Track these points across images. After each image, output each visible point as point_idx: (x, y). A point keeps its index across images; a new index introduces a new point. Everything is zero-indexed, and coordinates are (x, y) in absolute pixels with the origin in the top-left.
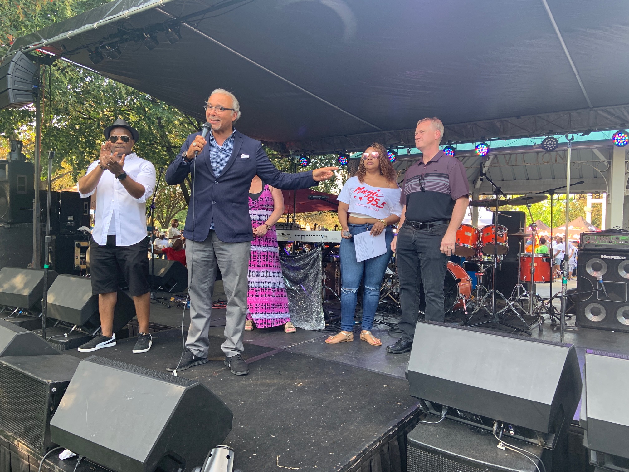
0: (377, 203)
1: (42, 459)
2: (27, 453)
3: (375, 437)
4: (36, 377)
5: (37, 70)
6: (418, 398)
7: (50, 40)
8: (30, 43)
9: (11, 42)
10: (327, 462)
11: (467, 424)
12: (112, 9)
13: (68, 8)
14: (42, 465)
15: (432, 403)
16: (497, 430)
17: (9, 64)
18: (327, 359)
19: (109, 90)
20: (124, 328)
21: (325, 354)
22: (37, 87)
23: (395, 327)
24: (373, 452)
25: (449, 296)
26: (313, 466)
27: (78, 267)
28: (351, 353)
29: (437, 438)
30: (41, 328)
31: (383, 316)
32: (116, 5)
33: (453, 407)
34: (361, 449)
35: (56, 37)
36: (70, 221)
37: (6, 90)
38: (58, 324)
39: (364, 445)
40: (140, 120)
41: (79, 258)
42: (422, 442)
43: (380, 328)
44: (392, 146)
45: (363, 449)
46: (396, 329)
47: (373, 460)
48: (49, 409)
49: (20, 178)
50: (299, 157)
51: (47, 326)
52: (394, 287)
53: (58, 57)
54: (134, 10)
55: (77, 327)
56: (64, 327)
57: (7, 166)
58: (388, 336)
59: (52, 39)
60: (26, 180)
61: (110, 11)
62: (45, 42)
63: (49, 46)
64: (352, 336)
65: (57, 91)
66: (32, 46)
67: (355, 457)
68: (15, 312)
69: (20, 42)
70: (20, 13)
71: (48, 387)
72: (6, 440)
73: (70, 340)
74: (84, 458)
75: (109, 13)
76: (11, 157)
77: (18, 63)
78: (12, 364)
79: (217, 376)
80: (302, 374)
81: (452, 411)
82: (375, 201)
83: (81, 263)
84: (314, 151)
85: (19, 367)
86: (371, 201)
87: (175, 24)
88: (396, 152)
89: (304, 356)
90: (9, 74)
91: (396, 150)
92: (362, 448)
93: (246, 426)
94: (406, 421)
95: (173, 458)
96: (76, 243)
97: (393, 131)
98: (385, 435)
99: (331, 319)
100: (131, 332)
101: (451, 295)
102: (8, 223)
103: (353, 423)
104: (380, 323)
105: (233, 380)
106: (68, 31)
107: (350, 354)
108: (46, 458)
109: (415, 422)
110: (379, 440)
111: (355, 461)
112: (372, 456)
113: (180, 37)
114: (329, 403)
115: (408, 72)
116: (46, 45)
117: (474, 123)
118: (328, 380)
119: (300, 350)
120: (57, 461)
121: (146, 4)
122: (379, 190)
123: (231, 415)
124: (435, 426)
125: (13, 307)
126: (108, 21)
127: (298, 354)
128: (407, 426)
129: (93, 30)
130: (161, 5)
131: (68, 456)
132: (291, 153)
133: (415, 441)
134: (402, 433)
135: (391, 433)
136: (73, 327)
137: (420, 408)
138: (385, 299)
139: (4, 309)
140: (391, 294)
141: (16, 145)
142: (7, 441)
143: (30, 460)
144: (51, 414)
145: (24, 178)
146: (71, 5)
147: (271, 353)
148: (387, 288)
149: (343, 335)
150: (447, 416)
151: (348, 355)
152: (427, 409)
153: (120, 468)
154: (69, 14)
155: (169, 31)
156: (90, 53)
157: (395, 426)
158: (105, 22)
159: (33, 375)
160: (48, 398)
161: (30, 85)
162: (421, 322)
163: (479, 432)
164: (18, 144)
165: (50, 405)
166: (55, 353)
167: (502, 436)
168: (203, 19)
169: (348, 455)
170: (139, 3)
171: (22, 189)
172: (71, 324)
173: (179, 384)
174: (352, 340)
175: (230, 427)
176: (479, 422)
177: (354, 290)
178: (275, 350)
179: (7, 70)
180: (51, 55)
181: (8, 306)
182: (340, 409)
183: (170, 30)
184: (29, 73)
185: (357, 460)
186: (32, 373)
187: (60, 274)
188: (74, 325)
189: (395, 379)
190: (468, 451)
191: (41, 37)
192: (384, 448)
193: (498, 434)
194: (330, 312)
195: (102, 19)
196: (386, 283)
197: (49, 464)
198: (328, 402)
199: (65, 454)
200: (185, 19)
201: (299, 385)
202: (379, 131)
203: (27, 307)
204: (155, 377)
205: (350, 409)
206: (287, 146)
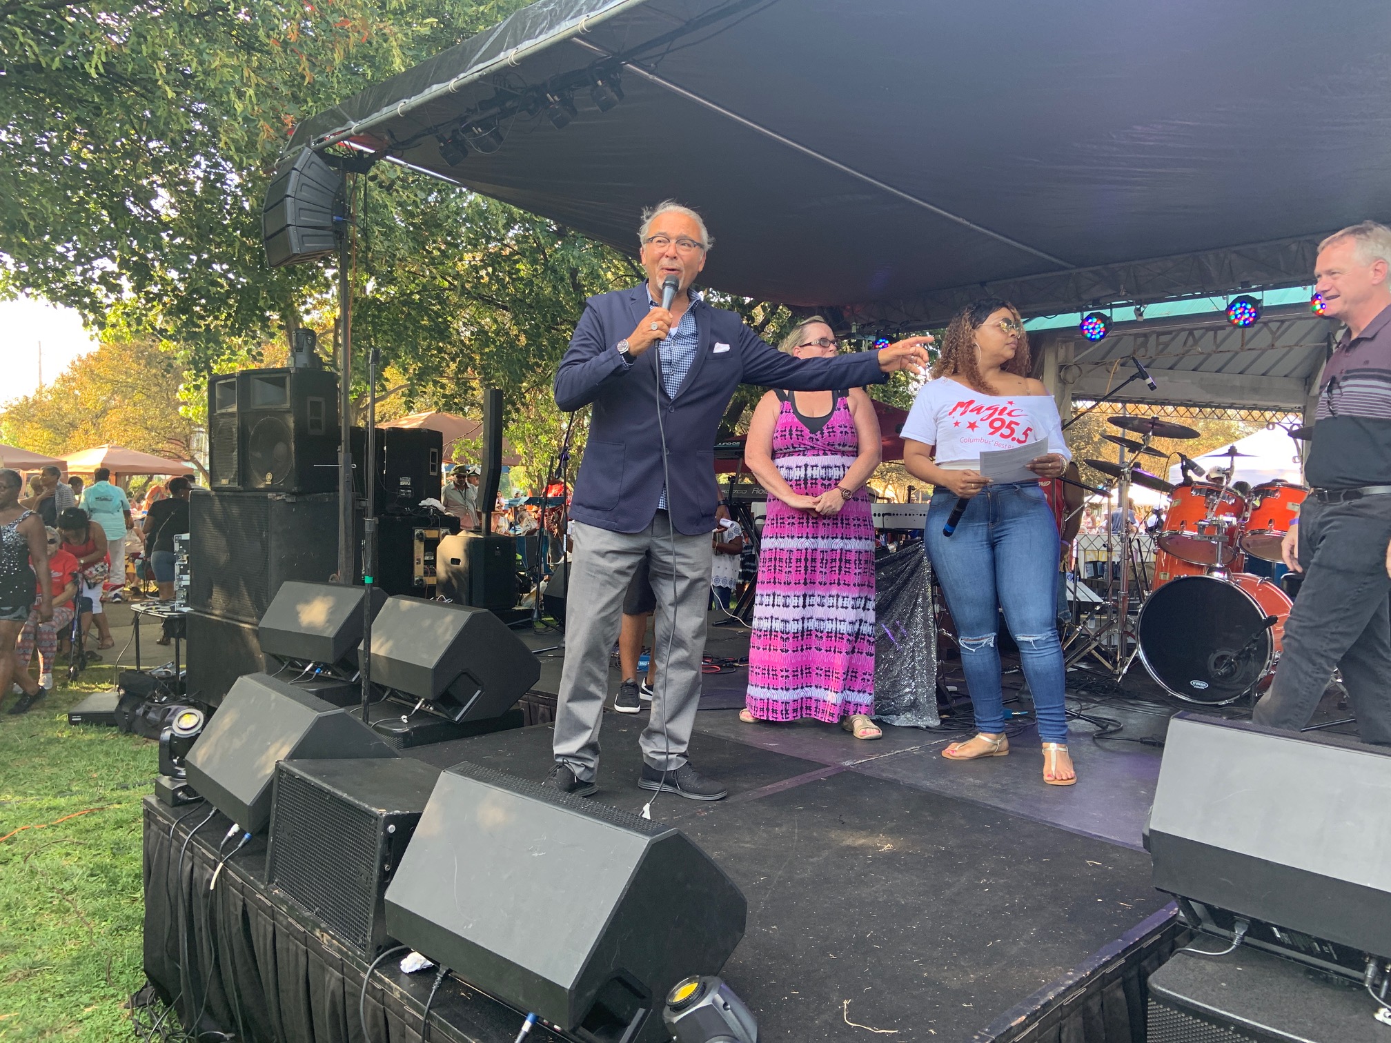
0: (1013, 431)
1: (368, 969)
2: (338, 956)
3: (1070, 978)
4: (357, 802)
5: (342, 184)
6: (1174, 895)
7: (364, 121)
8: (326, 130)
9: (290, 131)
10: (958, 1023)
11: (1295, 960)
12: (483, 49)
13: (396, 52)
14: (368, 982)
15: (1208, 907)
16: (1374, 979)
17: (289, 174)
18: (949, 793)
19: (476, 218)
20: (514, 708)
21: (942, 782)
22: (341, 219)
23: (1111, 728)
24: (1066, 1010)
25: (1248, 657)
26: (927, 1030)
27: (421, 580)
28: (1004, 782)
29: (1222, 988)
30: (359, 702)
31: (1079, 701)
32: (491, 39)
33: (1264, 920)
34: (1035, 1001)
35: (376, 115)
36: (405, 487)
37: (283, 229)
38: (387, 697)
39: (1044, 994)
40: (534, 276)
41: (422, 562)
42: (1184, 995)
43: (1073, 729)
44: (1097, 303)
45: (1042, 1002)
46: (1111, 732)
47: (1066, 1029)
48: (382, 867)
49: (312, 403)
50: (873, 338)
51: (371, 700)
52: (1106, 633)
53: (380, 155)
54: (528, 46)
55: (426, 703)
56: (402, 703)
57: (288, 379)
58: (1093, 748)
59: (367, 119)
60: (323, 406)
61: (480, 53)
62: (354, 126)
63: (362, 134)
64: (1006, 744)
65: (376, 229)
66: (330, 137)
67: (1024, 1018)
68: (307, 669)
69: (306, 130)
70: (304, 69)
71: (381, 824)
72: (298, 926)
73: (413, 730)
74: (449, 971)
75: (477, 56)
76: (295, 362)
77: (304, 172)
78: (311, 774)
79: (705, 817)
80: (890, 825)
81: (1259, 929)
82: (1009, 427)
83: (426, 573)
84: (908, 322)
85: (324, 782)
86: (997, 429)
87: (610, 69)
88: (1108, 315)
89: (893, 784)
90: (288, 196)
91: (1107, 312)
92: (1038, 1000)
93: (772, 929)
94: (1145, 945)
95: (626, 985)
96: (417, 532)
97: (1099, 267)
98: (1093, 973)
99: (954, 703)
100: (526, 715)
101: (1253, 655)
102: (293, 494)
103: (1015, 943)
104: (1073, 717)
105: (739, 828)
106: (398, 100)
107: (1002, 785)
108: (375, 967)
109: (1166, 950)
110: (1079, 984)
111: (1023, 1026)
112: (1062, 1018)
113: (620, 95)
114: (959, 894)
115: (1139, 128)
116: (358, 132)
117: (1308, 238)
118: (952, 842)
119: (883, 770)
120: (396, 974)
121: (551, 33)
122: (1011, 403)
123: (742, 904)
124: (1215, 961)
125: (301, 660)
126: (476, 74)
127: (879, 780)
128: (1146, 957)
129: (447, 96)
130: (583, 31)
131: (418, 967)
132: (854, 330)
133: (1168, 991)
134: (1133, 973)
135: (1108, 970)
136: (417, 704)
137: (1179, 919)
138: (1083, 660)
139: (286, 663)
140: (1097, 649)
141: (304, 339)
142: (302, 929)
143: (345, 970)
144: (386, 878)
145: (319, 403)
146: (400, 46)
147: (821, 774)
148: (1088, 636)
149: (984, 741)
150: (1247, 939)
151: (998, 786)
152: (1197, 920)
153: (521, 999)
154: (398, 65)
155: (598, 85)
156: (442, 144)
157: (1119, 956)
158: (470, 78)
159: (351, 798)
160: (380, 846)
161: (329, 216)
162: (1179, 717)
163: (1327, 981)
164: (307, 335)
165: (384, 860)
166: (387, 754)
167: (1387, 994)
168: (668, 52)
169: (1007, 1013)
170: (537, 32)
171: (315, 424)
172: (413, 696)
173: (637, 831)
174: (1006, 753)
175: (742, 930)
176: (1326, 957)
177: (989, 639)
178: (828, 769)
179: (286, 188)
180: (367, 153)
181: (295, 659)
182: (984, 907)
183: (600, 83)
184: (326, 191)
185: (1028, 1026)
186: (349, 794)
187: (391, 595)
188: (420, 699)
189: (1115, 847)
190: (1300, 1023)
191: (348, 118)
192: (1090, 1003)
193: (1377, 988)
194: (950, 688)
195: (464, 71)
196: (1085, 623)
197: (381, 981)
198: (955, 890)
199: (412, 962)
200: (631, 56)
201: (886, 847)
202: (1064, 268)
203: (330, 661)
204: (586, 813)
205: (1006, 909)
206: (846, 314)
